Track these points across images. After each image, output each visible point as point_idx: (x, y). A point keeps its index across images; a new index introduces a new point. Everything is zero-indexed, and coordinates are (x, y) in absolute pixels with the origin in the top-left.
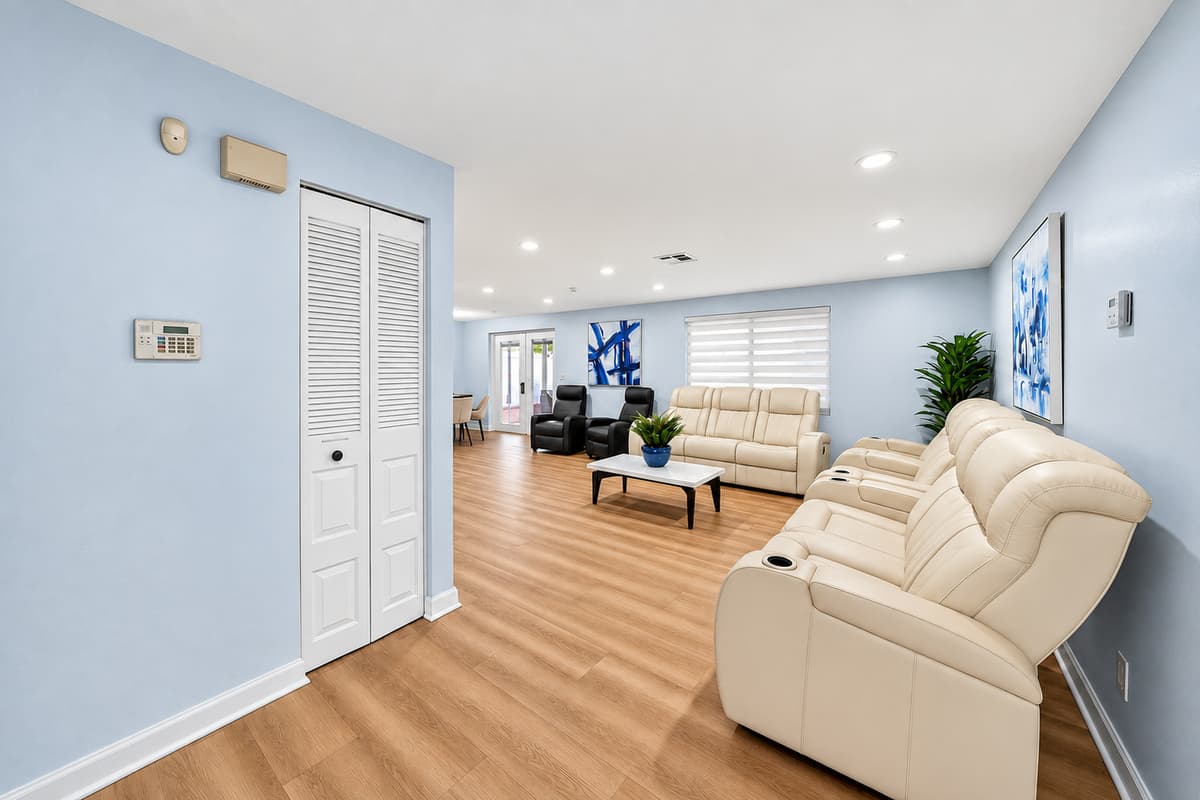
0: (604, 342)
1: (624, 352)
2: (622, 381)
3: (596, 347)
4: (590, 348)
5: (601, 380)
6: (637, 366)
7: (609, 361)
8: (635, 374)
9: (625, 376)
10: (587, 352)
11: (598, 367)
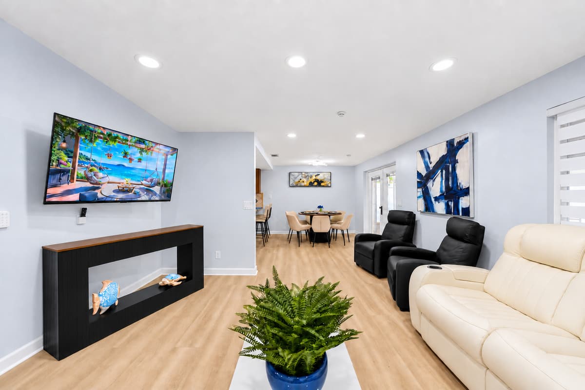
0: (431, 166)
1: (451, 176)
2: (448, 211)
3: (424, 173)
4: (419, 175)
5: (429, 208)
6: (466, 192)
7: (436, 187)
8: (464, 202)
9: (452, 204)
10: (416, 180)
11: (426, 195)
